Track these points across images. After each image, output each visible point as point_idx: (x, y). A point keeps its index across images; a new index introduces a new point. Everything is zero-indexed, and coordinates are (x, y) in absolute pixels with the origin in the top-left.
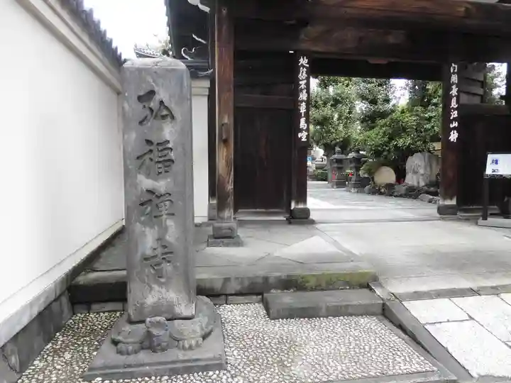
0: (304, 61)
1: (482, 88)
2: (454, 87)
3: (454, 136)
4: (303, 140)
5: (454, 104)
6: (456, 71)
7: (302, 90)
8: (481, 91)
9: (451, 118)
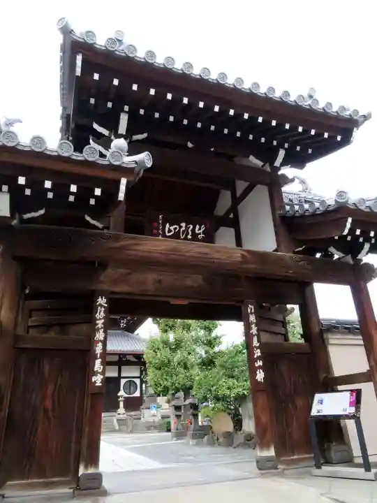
0: (102, 301)
1: (283, 327)
2: (253, 326)
3: (260, 376)
4: (97, 385)
5: (255, 343)
6: (253, 311)
7: (98, 329)
8: (282, 330)
9: (255, 357)
